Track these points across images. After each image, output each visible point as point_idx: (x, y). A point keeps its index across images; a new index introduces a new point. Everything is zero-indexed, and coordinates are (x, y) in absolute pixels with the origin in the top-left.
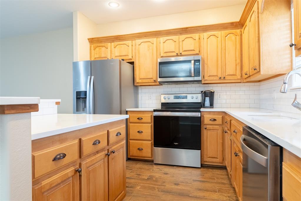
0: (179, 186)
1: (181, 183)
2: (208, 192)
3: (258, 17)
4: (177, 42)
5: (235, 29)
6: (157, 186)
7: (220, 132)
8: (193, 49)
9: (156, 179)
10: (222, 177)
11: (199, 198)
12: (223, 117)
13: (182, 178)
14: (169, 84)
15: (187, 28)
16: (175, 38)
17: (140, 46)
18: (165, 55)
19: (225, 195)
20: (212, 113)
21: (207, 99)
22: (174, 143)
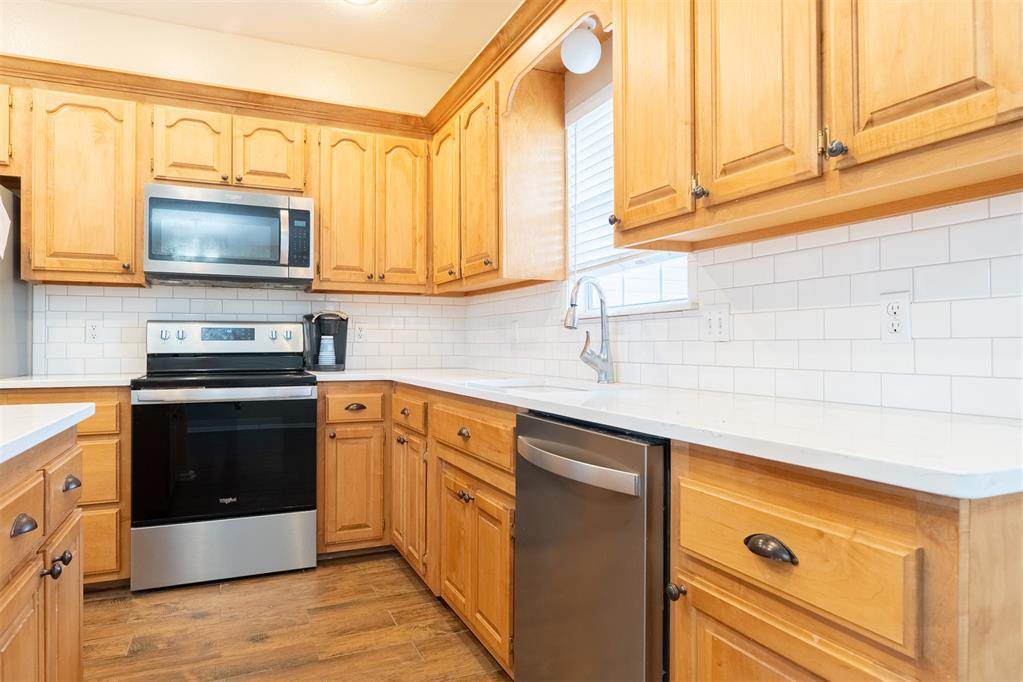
0: (269, 640)
1: (273, 629)
2: (371, 632)
3: (497, 124)
4: (226, 133)
5: (413, 137)
6: (185, 668)
7: (375, 443)
8: (284, 172)
9: (169, 643)
10: (392, 578)
11: (349, 657)
12: (383, 398)
13: (266, 613)
14: (185, 284)
15: (264, 95)
16: (219, 119)
17: (53, 116)
18: (174, 173)
19: (420, 625)
20: (351, 386)
21: (328, 341)
22: (221, 501)
